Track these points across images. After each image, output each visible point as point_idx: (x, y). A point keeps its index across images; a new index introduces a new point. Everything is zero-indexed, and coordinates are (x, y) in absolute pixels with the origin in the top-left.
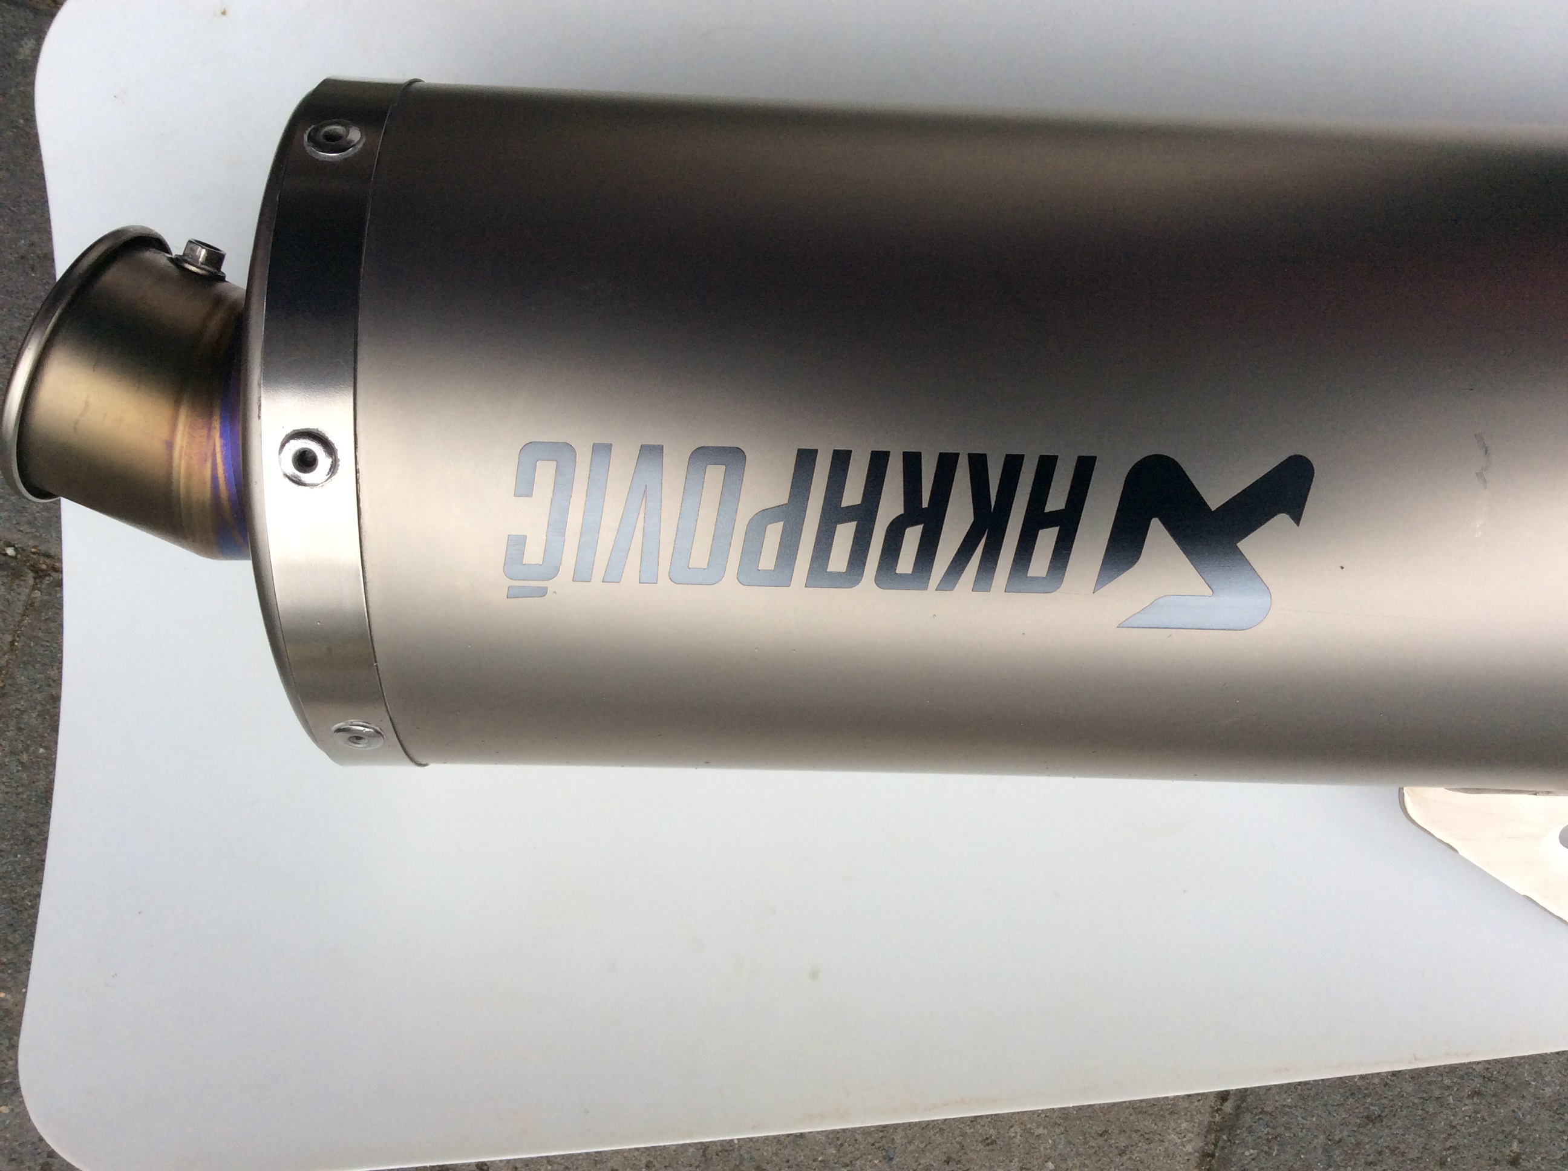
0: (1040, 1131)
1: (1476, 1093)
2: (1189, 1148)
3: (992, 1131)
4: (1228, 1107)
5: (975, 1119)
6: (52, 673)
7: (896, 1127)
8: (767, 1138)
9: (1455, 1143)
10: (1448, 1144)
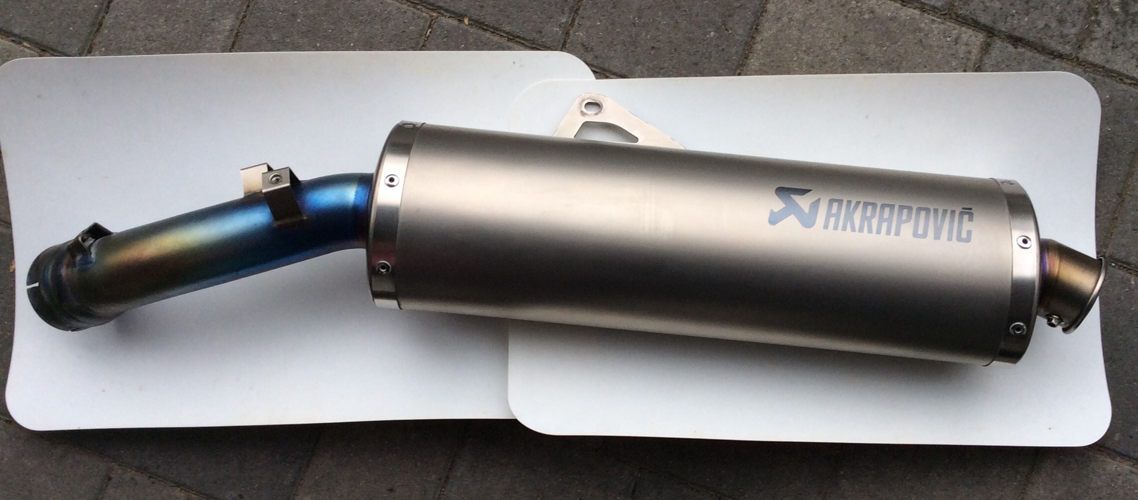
0: (797, 69)
1: (662, 69)
2: (752, 61)
3: (811, 70)
4: (738, 71)
5: (816, 74)
6: (1098, 225)
7: (841, 73)
8: (880, 73)
9: (670, 55)
10: (673, 55)
